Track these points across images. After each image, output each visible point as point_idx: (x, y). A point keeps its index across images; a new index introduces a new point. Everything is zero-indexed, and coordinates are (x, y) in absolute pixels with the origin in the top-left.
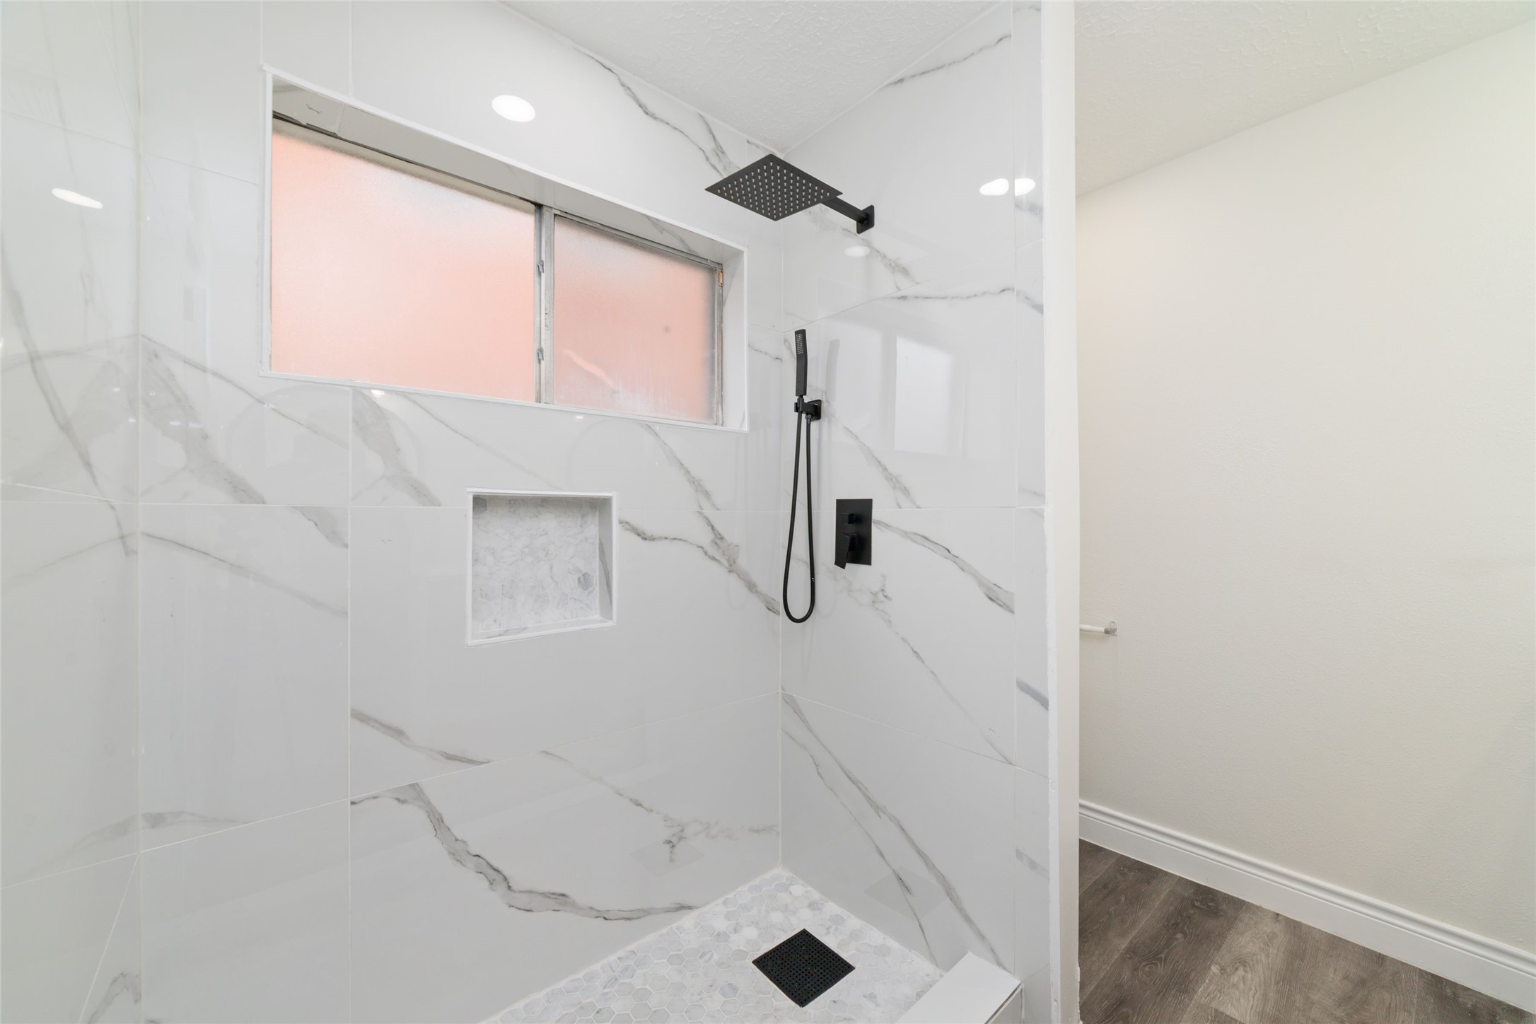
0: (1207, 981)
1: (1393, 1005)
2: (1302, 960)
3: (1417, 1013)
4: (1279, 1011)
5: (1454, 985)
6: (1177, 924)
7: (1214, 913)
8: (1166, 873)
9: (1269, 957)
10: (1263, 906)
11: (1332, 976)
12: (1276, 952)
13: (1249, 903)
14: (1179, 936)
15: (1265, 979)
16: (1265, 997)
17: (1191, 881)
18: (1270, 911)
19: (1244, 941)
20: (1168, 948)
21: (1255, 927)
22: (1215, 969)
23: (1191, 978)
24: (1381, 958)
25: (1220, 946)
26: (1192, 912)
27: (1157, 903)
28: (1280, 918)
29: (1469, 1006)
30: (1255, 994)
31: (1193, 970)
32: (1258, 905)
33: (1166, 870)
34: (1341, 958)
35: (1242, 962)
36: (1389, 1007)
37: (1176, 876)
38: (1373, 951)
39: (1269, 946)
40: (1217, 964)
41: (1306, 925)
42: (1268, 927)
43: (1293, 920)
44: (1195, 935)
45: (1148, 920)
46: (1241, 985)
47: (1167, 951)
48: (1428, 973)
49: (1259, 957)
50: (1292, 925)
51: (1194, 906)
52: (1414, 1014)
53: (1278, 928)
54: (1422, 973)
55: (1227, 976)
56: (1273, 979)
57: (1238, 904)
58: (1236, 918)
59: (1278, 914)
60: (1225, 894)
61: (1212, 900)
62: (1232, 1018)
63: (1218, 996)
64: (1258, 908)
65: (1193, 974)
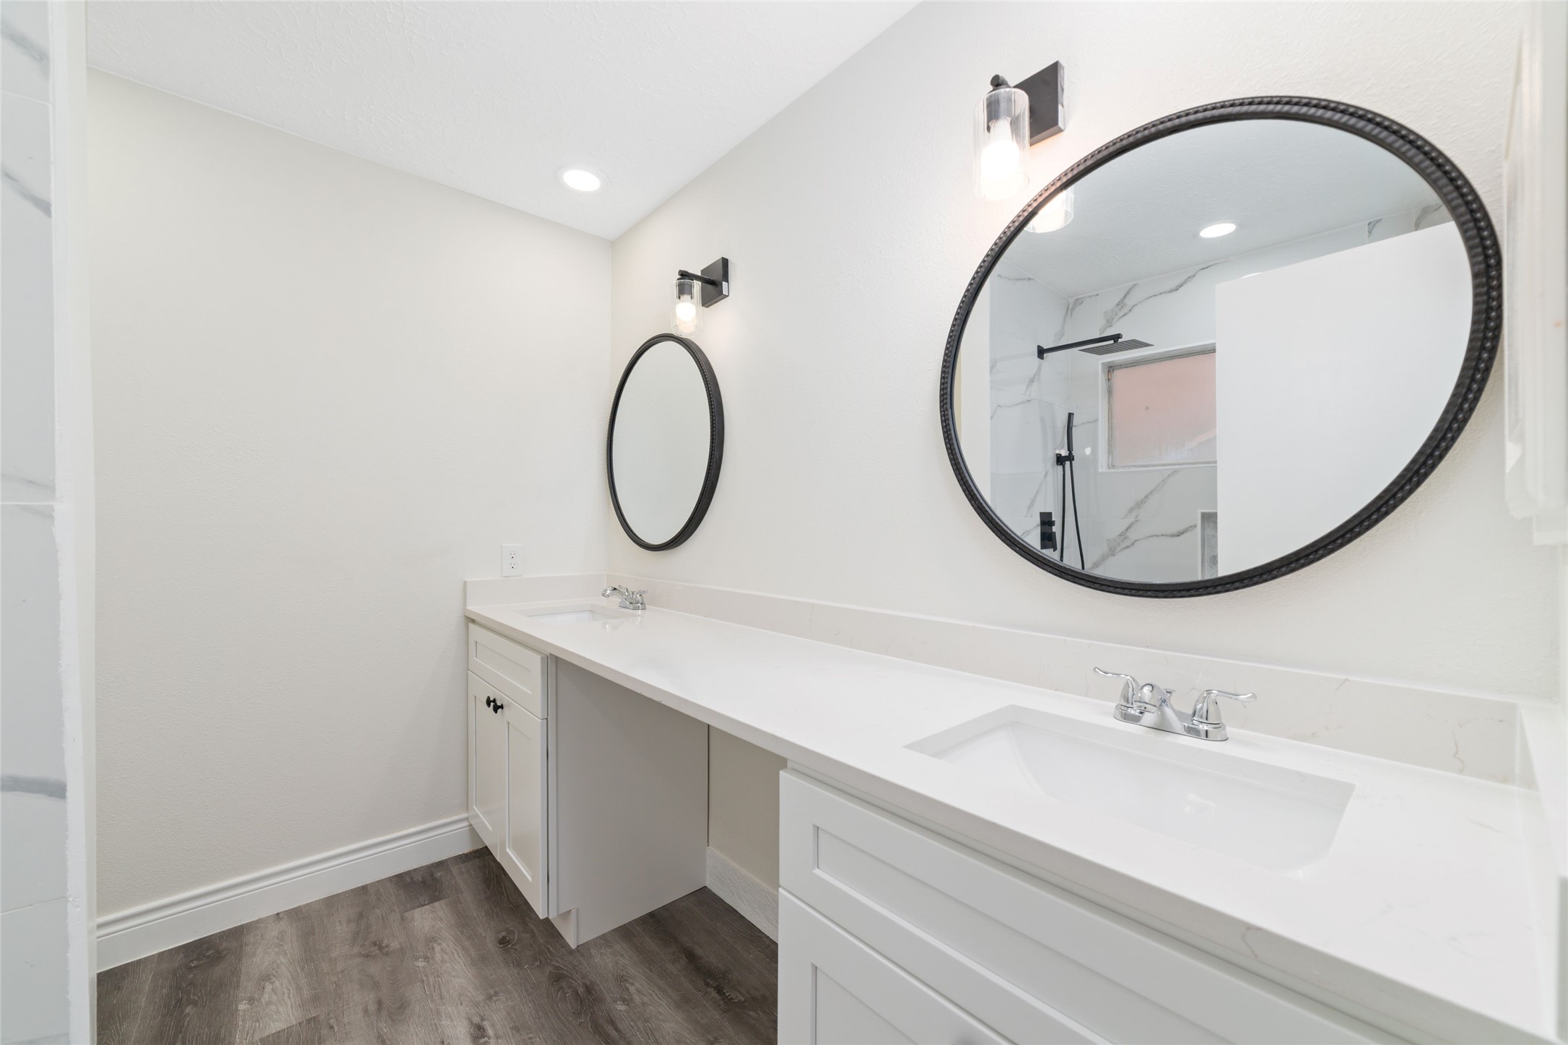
0: (241, 1023)
1: (384, 914)
2: (314, 934)
3: (399, 908)
4: (315, 989)
5: (408, 873)
6: (179, 1001)
7: (218, 957)
8: (139, 962)
9: (287, 954)
10: (262, 917)
11: (339, 928)
12: (290, 945)
13: (247, 924)
14: (188, 1010)
15: (292, 976)
16: (299, 989)
17: (175, 948)
18: (270, 916)
19: (259, 958)
20: (181, 1032)
21: (263, 940)
22: (242, 1007)
23: (222, 1036)
24: (364, 889)
25: (238, 982)
26: (191, 976)
27: (144, 999)
28: (281, 916)
29: (420, 879)
30: (289, 994)
31: (221, 1026)
32: (257, 918)
33: (135, 959)
34: (340, 909)
35: (267, 978)
36: (383, 918)
37: (153, 956)
38: (357, 888)
39: (282, 945)
40: (243, 1000)
41: (304, 905)
42: (273, 931)
43: (293, 909)
44: (206, 995)
45: (140, 1026)
46: (275, 997)
47: (180, 1036)
48: (393, 877)
49: (278, 962)
50: (293, 914)
51: (191, 968)
52: (397, 910)
53: (283, 924)
54: (390, 879)
55: (258, 1001)
56: (298, 969)
57: (237, 933)
58: (241, 946)
59: (278, 914)
60: (219, 933)
61: (208, 949)
62: (279, 1032)
63: (257, 1025)
64: (257, 922)
65: (223, 1031)
